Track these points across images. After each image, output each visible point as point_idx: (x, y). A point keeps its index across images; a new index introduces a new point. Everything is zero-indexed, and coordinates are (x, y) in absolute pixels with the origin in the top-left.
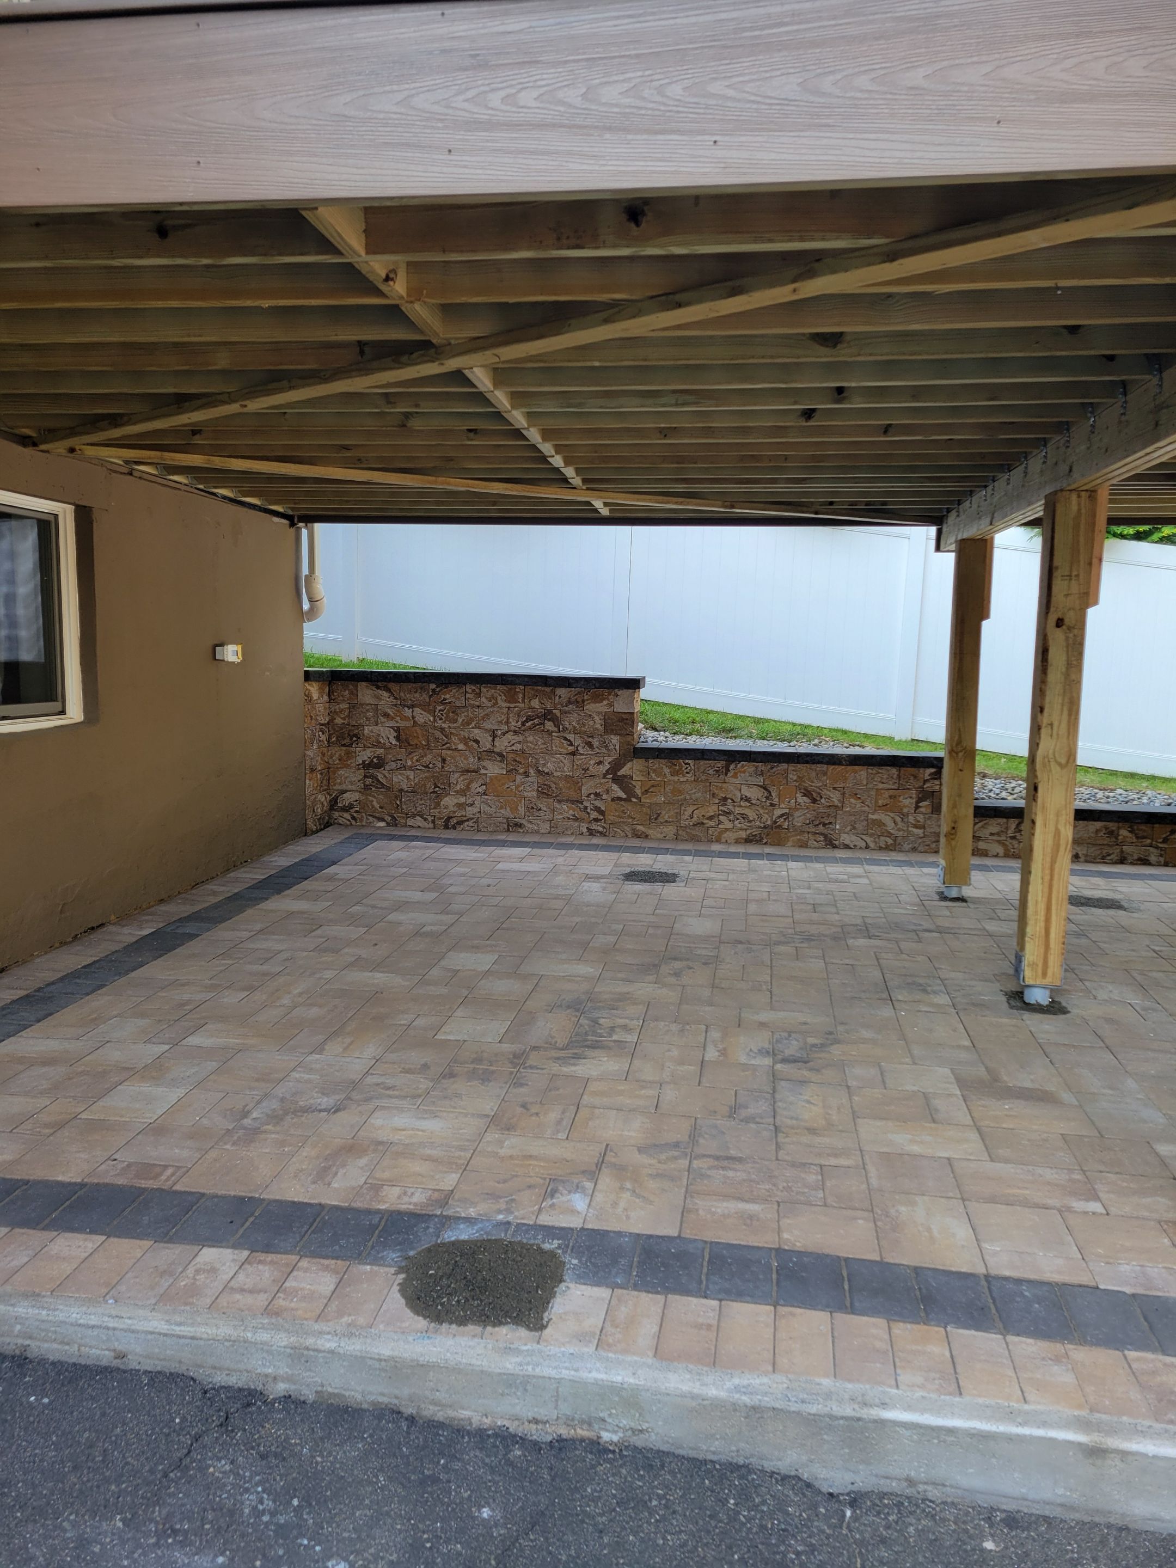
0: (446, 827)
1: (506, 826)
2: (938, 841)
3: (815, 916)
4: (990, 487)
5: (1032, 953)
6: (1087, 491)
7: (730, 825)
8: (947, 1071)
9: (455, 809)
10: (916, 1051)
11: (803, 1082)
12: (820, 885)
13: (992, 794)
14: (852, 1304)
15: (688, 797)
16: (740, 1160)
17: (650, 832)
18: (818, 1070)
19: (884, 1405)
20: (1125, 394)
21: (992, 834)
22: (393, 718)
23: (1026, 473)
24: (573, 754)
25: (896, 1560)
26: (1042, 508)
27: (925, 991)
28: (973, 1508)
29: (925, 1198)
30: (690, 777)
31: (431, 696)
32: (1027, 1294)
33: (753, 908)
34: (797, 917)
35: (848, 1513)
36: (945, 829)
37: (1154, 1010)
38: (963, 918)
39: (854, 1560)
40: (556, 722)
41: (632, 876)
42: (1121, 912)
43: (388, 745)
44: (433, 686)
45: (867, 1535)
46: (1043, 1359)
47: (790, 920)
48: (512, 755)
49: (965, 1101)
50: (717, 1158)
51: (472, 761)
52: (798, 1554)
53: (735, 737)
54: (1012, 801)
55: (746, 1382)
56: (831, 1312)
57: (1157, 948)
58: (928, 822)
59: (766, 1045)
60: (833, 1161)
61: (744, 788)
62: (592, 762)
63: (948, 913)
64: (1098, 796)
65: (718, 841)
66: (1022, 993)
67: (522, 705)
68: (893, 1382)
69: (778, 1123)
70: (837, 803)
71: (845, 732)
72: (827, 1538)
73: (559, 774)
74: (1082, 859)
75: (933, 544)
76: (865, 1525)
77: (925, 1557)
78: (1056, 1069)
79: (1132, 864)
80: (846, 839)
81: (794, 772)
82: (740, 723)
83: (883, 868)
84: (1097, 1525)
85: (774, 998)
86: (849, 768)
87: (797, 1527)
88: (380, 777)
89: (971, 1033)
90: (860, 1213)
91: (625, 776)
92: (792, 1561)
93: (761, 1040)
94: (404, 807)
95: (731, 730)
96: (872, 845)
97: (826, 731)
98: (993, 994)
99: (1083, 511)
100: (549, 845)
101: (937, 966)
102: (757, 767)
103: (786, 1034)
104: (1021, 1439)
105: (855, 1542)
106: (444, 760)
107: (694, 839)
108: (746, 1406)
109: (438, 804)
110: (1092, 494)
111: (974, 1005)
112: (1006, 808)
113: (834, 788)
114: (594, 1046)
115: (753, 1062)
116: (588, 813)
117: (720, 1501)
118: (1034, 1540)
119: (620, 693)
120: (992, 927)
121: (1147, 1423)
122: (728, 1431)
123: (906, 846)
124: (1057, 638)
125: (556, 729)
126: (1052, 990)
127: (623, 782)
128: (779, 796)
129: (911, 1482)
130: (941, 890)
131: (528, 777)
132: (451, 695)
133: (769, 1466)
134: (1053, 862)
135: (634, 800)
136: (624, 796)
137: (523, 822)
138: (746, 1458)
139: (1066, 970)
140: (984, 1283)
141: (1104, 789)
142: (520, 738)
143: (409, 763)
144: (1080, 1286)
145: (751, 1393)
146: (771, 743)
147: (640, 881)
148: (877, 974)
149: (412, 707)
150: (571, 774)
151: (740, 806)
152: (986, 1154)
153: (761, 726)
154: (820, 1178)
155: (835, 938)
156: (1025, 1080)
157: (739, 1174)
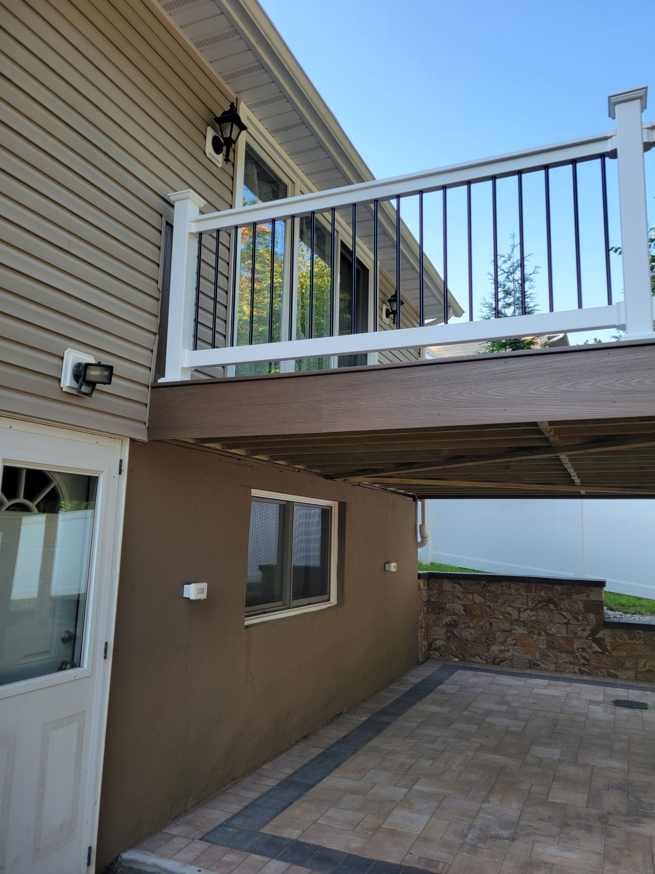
0: (494, 663)
1: (528, 665)
9: (499, 653)
15: (641, 653)
17: (619, 674)
22: (462, 600)
24: (567, 623)
30: (641, 641)
31: (483, 588)
40: (556, 605)
41: (619, 703)
43: (459, 614)
44: (484, 582)
48: (530, 623)
51: (507, 626)
62: (579, 629)
67: (535, 594)
73: (559, 635)
88: (455, 632)
91: (599, 638)
94: (469, 650)
100: (556, 679)
106: (491, 624)
107: (646, 680)
109: (488, 650)
116: (579, 660)
119: (593, 589)
125: (555, 609)
127: (599, 642)
131: (540, 636)
132: (493, 587)
135: (607, 653)
136: (600, 651)
137: (539, 663)
142: (535, 613)
143: (472, 625)
147: (625, 707)
149: (473, 593)
150: (566, 636)
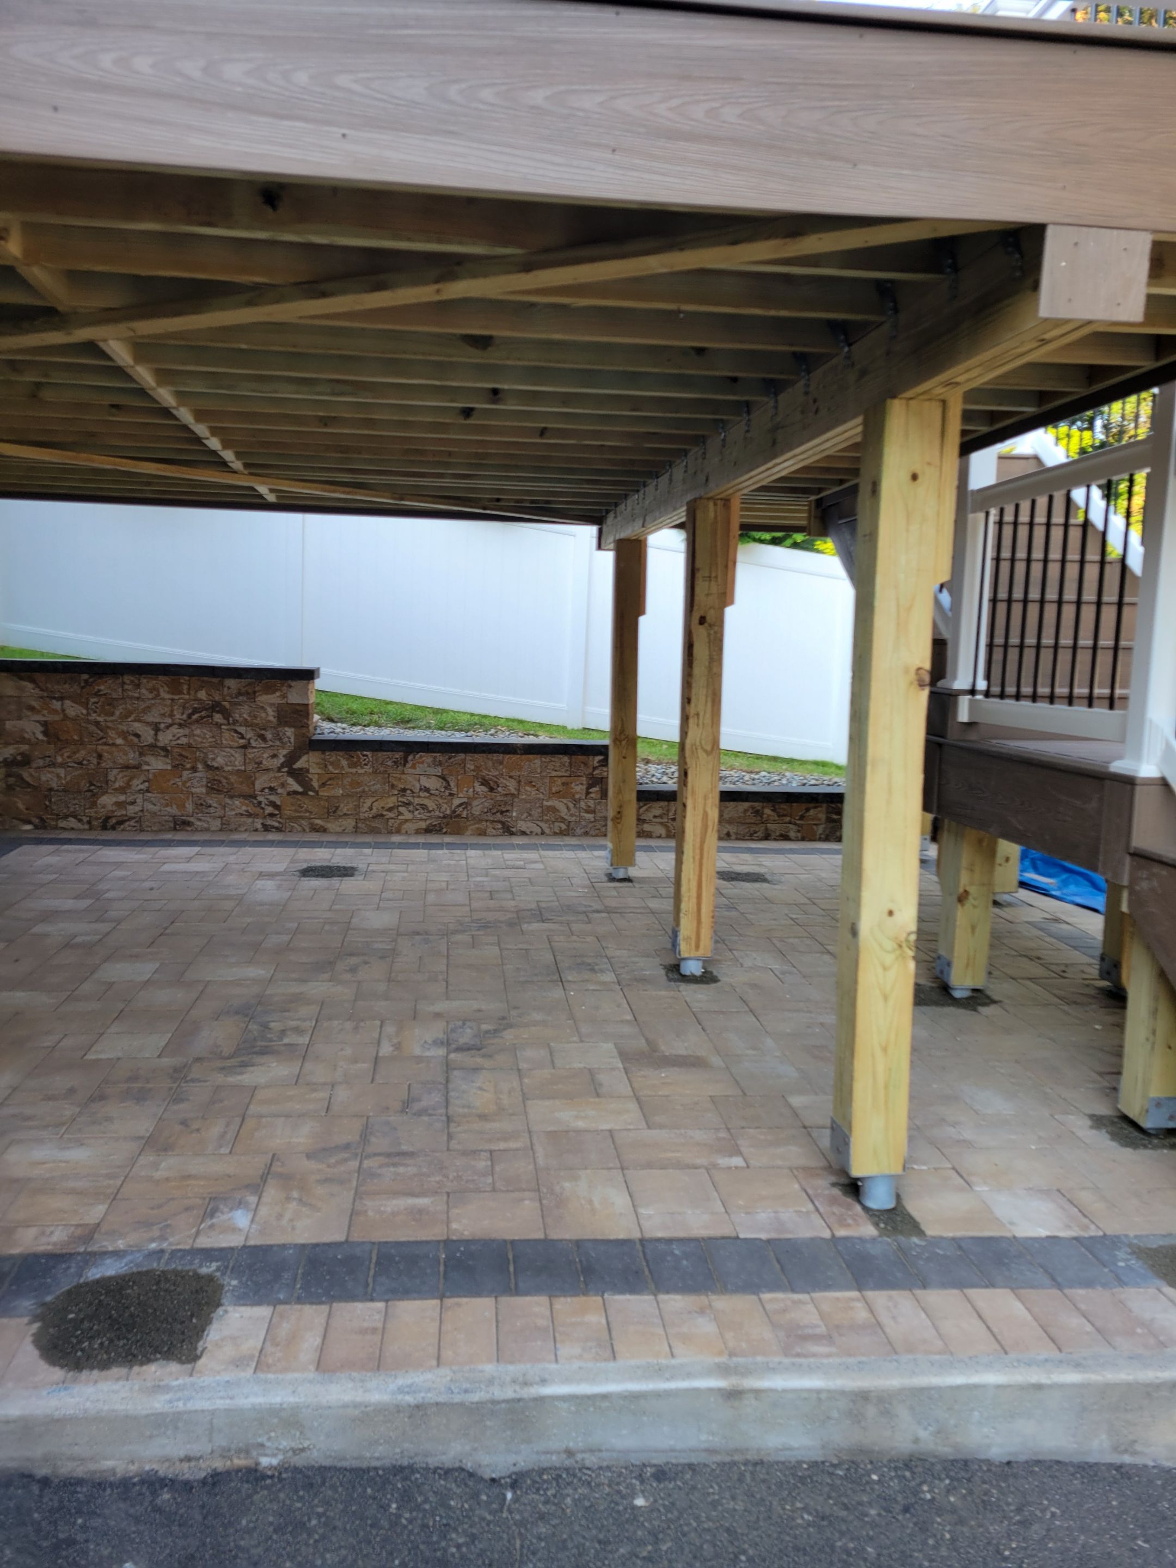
0: (104, 827)
1: (172, 825)
2: (606, 825)
3: (492, 903)
4: (642, 492)
5: (686, 927)
6: (721, 499)
7: (409, 816)
8: (610, 1046)
9: (114, 808)
10: (584, 1029)
11: (476, 1070)
12: (497, 872)
13: (654, 779)
14: (516, 1284)
15: (367, 789)
16: (411, 1154)
17: (328, 826)
18: (490, 1056)
19: (543, 1381)
20: (749, 413)
21: (655, 817)
22: (38, 712)
23: (671, 480)
24: (244, 747)
25: (554, 1534)
26: (684, 514)
27: (593, 970)
28: (626, 1468)
29: (588, 1171)
30: (368, 769)
31: (83, 688)
32: (677, 1252)
33: (431, 898)
34: (475, 905)
35: (509, 1495)
36: (611, 813)
37: (790, 973)
38: (629, 897)
39: (513, 1542)
40: (226, 714)
41: (310, 872)
42: (765, 885)
43: (33, 740)
44: (85, 676)
45: (526, 1515)
46: (690, 1312)
47: (468, 909)
48: (177, 750)
49: (626, 1073)
50: (389, 1155)
51: (132, 757)
52: (459, 1547)
53: (414, 728)
54: (671, 785)
55: (409, 1381)
56: (496, 1297)
57: (794, 916)
58: (598, 807)
59: (441, 1036)
60: (502, 1146)
61: (423, 779)
62: (266, 755)
63: (615, 894)
64: (746, 778)
65: (398, 831)
66: (678, 966)
67: (187, 697)
68: (553, 1357)
69: (450, 1112)
70: (513, 791)
71: (521, 722)
72: (488, 1525)
73: (229, 768)
74: (733, 837)
75: (594, 542)
76: (525, 1504)
77: (580, 1525)
78: (707, 1035)
79: (775, 840)
80: (522, 825)
81: (471, 762)
82: (419, 714)
83: (557, 853)
84: (735, 1463)
85: (450, 988)
86: (524, 757)
87: (458, 1519)
88: (26, 776)
89: (633, 1007)
90: (527, 1194)
91: (301, 769)
92: (453, 1555)
93: (437, 1030)
94: (55, 807)
95: (409, 721)
96: (547, 831)
97: (502, 721)
98: (654, 968)
99: (719, 518)
100: (221, 843)
101: (604, 945)
102: (435, 758)
103: (460, 1023)
104: (668, 1394)
105: (515, 1524)
106: (100, 756)
107: (374, 831)
108: (410, 1406)
109: (94, 804)
110: (726, 502)
111: (636, 980)
112: (667, 792)
113: (511, 777)
114: (264, 1052)
115: (427, 1054)
116: (263, 808)
117: (382, 1507)
118: (680, 1488)
119: (293, 683)
120: (654, 904)
121: (777, 1359)
122: (391, 1434)
123: (579, 831)
124: (701, 633)
125: (225, 722)
126: (704, 961)
127: (300, 775)
128: (457, 786)
129: (570, 1453)
130: (609, 871)
131: (196, 772)
132: (105, 686)
133: (433, 1462)
134: (703, 842)
135: (311, 793)
136: (301, 790)
137: (192, 819)
138: (411, 1458)
139: (716, 942)
140: (638, 1246)
141: (751, 772)
142: (187, 731)
144: (723, 1238)
145: (414, 1392)
146: (449, 733)
147: (317, 876)
148: (549, 957)
149: (61, 699)
150: (243, 768)
151: (419, 797)
152: (644, 1123)
153: (439, 716)
154: (489, 1163)
155: (511, 924)
156: (679, 1048)
157: (409, 1169)
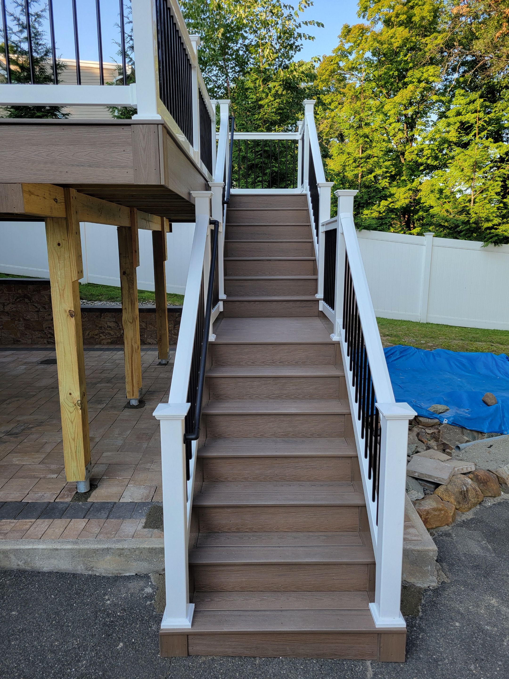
1: (13, 342)
7: (104, 337)
15: (86, 327)
24: (38, 311)
40: (30, 299)
41: (44, 362)
48: (12, 313)
61: (108, 323)
62: (46, 315)
65: (100, 343)
67: (14, 292)
70: (144, 327)
73: (33, 320)
80: (149, 341)
86: (147, 314)
102: (112, 315)
113: (143, 322)
116: (47, 335)
125: (30, 302)
131: (20, 321)
137: (20, 339)
142: (15, 306)
150: (38, 320)
151: (107, 330)
